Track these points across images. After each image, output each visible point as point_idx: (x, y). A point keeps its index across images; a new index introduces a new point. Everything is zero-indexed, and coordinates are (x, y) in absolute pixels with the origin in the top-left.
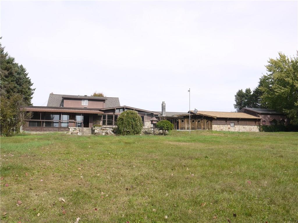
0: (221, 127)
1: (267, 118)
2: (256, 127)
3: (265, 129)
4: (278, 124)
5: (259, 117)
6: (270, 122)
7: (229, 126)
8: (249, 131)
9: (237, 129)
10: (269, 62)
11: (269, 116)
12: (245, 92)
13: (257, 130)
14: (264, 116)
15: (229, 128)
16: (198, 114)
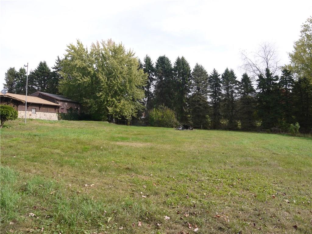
0: (22, 113)
1: (64, 105)
2: (55, 114)
3: (63, 117)
4: (73, 112)
5: (58, 104)
6: (67, 110)
7: (30, 112)
8: (49, 119)
9: (38, 116)
10: (69, 47)
11: (66, 103)
12: (18, 71)
13: (57, 119)
14: (62, 103)
15: (30, 115)
16: (7, 96)
